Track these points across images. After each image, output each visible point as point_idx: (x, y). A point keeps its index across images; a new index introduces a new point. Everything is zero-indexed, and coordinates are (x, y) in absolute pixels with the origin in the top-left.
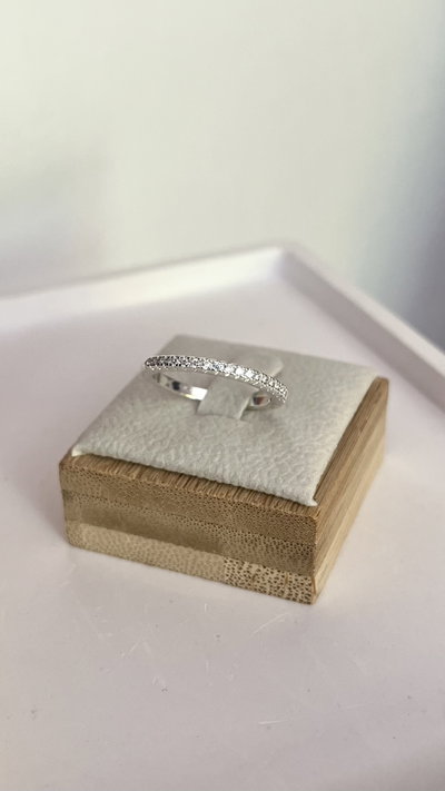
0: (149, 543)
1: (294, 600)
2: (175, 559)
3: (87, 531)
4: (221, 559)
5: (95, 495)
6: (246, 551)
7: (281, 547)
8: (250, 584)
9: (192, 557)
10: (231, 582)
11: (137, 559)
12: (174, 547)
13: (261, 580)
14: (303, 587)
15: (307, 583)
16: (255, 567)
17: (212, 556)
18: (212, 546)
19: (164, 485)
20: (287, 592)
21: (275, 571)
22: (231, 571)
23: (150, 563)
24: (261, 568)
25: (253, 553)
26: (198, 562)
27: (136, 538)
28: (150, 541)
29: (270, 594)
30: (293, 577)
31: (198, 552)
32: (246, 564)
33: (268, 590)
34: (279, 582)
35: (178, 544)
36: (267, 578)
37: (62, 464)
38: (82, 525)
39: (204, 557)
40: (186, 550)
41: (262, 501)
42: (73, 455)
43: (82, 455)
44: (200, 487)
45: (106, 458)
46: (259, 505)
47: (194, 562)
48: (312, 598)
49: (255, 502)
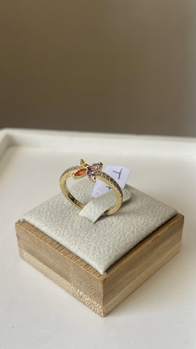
0: (45, 268)
1: (96, 312)
2: (54, 277)
3: (25, 253)
4: (70, 284)
5: (27, 240)
6: (78, 285)
7: (90, 288)
8: (80, 298)
9: (60, 279)
10: (73, 295)
11: (42, 272)
13: (84, 299)
14: (99, 309)
16: (81, 293)
17: (67, 282)
18: (67, 278)
20: (93, 308)
21: (89, 298)
22: (73, 291)
23: (46, 275)
24: (84, 294)
25: (80, 286)
26: (62, 281)
27: (41, 263)
29: (87, 306)
30: (95, 303)
31: (62, 278)
32: (78, 291)
33: (86, 304)
34: (90, 302)
35: (55, 272)
36: (86, 299)
37: (16, 223)
38: (24, 251)
39: (64, 281)
40: (58, 276)
41: (84, 266)
42: (21, 221)
43: (24, 221)
44: (63, 251)
45: (33, 226)
46: (82, 267)
47: (61, 282)
48: (102, 315)
49: (81, 265)
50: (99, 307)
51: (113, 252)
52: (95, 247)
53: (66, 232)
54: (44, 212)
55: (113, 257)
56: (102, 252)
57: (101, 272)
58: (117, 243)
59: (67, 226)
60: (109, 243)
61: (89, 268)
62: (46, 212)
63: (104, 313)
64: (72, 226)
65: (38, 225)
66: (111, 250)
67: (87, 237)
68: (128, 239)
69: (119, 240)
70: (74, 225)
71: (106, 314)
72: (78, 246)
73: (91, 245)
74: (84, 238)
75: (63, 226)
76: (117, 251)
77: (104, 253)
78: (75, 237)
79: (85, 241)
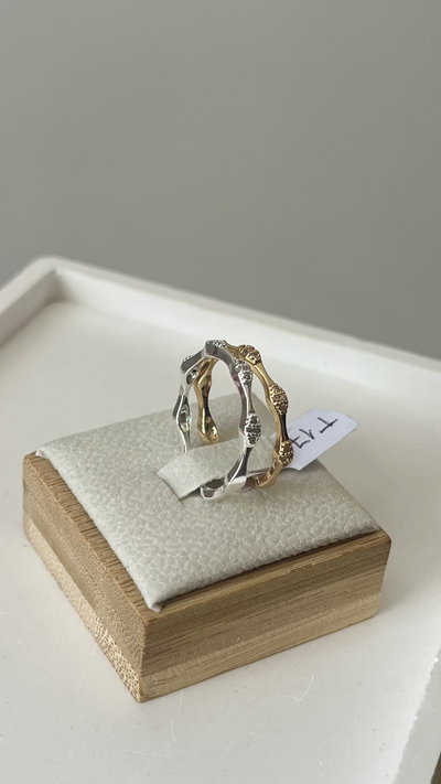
1: (128, 688)
2: (72, 593)
3: (33, 527)
4: (94, 615)
6: (107, 619)
8: (106, 650)
9: (80, 599)
10: (97, 640)
11: (54, 576)
13: (113, 654)
14: (134, 681)
15: (136, 678)
16: (110, 640)
17: (90, 608)
18: (92, 601)
20: (125, 678)
21: (121, 654)
22: (99, 631)
23: (60, 585)
24: (114, 642)
25: (110, 624)
26: (84, 605)
27: (55, 556)
28: (61, 565)
29: (117, 671)
30: (129, 666)
31: (83, 598)
32: (106, 632)
33: (116, 666)
34: (122, 664)
35: (75, 581)
36: (116, 654)
37: (26, 458)
38: (31, 521)
39: (87, 605)
40: (78, 591)
41: (122, 581)
42: (37, 454)
43: (43, 457)
44: (93, 539)
45: (56, 472)
46: (117, 583)
47: (81, 606)
48: (138, 696)
49: (117, 578)
52: (157, 549)
53: (112, 501)
55: (185, 579)
56: (166, 562)
57: (150, 602)
58: (206, 553)
59: (119, 490)
60: (189, 548)
61: (130, 588)
62: (92, 450)
63: (142, 694)
64: (130, 493)
65: (64, 471)
66: (187, 564)
67: (151, 524)
69: (215, 548)
70: (136, 491)
71: (146, 697)
72: (124, 537)
73: (150, 542)
75: (112, 488)
77: (170, 565)
79: (142, 531)
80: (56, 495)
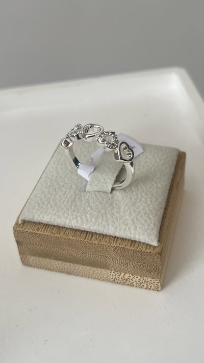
1: (150, 289)
2: (82, 271)
4: (108, 271)
5: (35, 243)
6: (122, 268)
7: (142, 266)
8: (125, 282)
9: (92, 271)
10: (114, 282)
11: (61, 271)
12: (82, 266)
13: (131, 281)
14: (155, 284)
15: (157, 282)
16: (127, 275)
17: (103, 270)
18: (104, 266)
19: (74, 238)
20: (145, 286)
21: (139, 277)
22: (114, 277)
23: (69, 273)
24: (131, 275)
25: (126, 269)
26: (96, 273)
27: (60, 262)
28: (68, 264)
29: (136, 286)
30: (149, 279)
31: (95, 269)
32: (122, 274)
33: (135, 285)
34: (141, 281)
35: (84, 265)
36: (134, 280)
37: (14, 228)
39: (99, 271)
40: (88, 268)
41: (129, 245)
42: (20, 223)
43: (24, 222)
44: (94, 238)
45: (40, 223)
46: (128, 247)
47: (93, 273)
48: (160, 289)
49: (126, 245)
50: (156, 282)
51: (153, 217)
52: (133, 220)
53: (88, 215)
54: (46, 203)
55: (157, 223)
56: (143, 222)
57: (155, 244)
58: (151, 206)
59: (84, 208)
60: (144, 209)
61: (137, 245)
62: (49, 202)
64: (90, 207)
65: (48, 219)
66: (151, 217)
67: (116, 212)
68: (158, 197)
69: (151, 201)
70: (91, 204)
72: (113, 226)
73: (127, 219)
74: (114, 214)
75: (80, 211)
76: (156, 215)
77: (146, 222)
78: (103, 217)
79: (116, 218)
80: (52, 233)
